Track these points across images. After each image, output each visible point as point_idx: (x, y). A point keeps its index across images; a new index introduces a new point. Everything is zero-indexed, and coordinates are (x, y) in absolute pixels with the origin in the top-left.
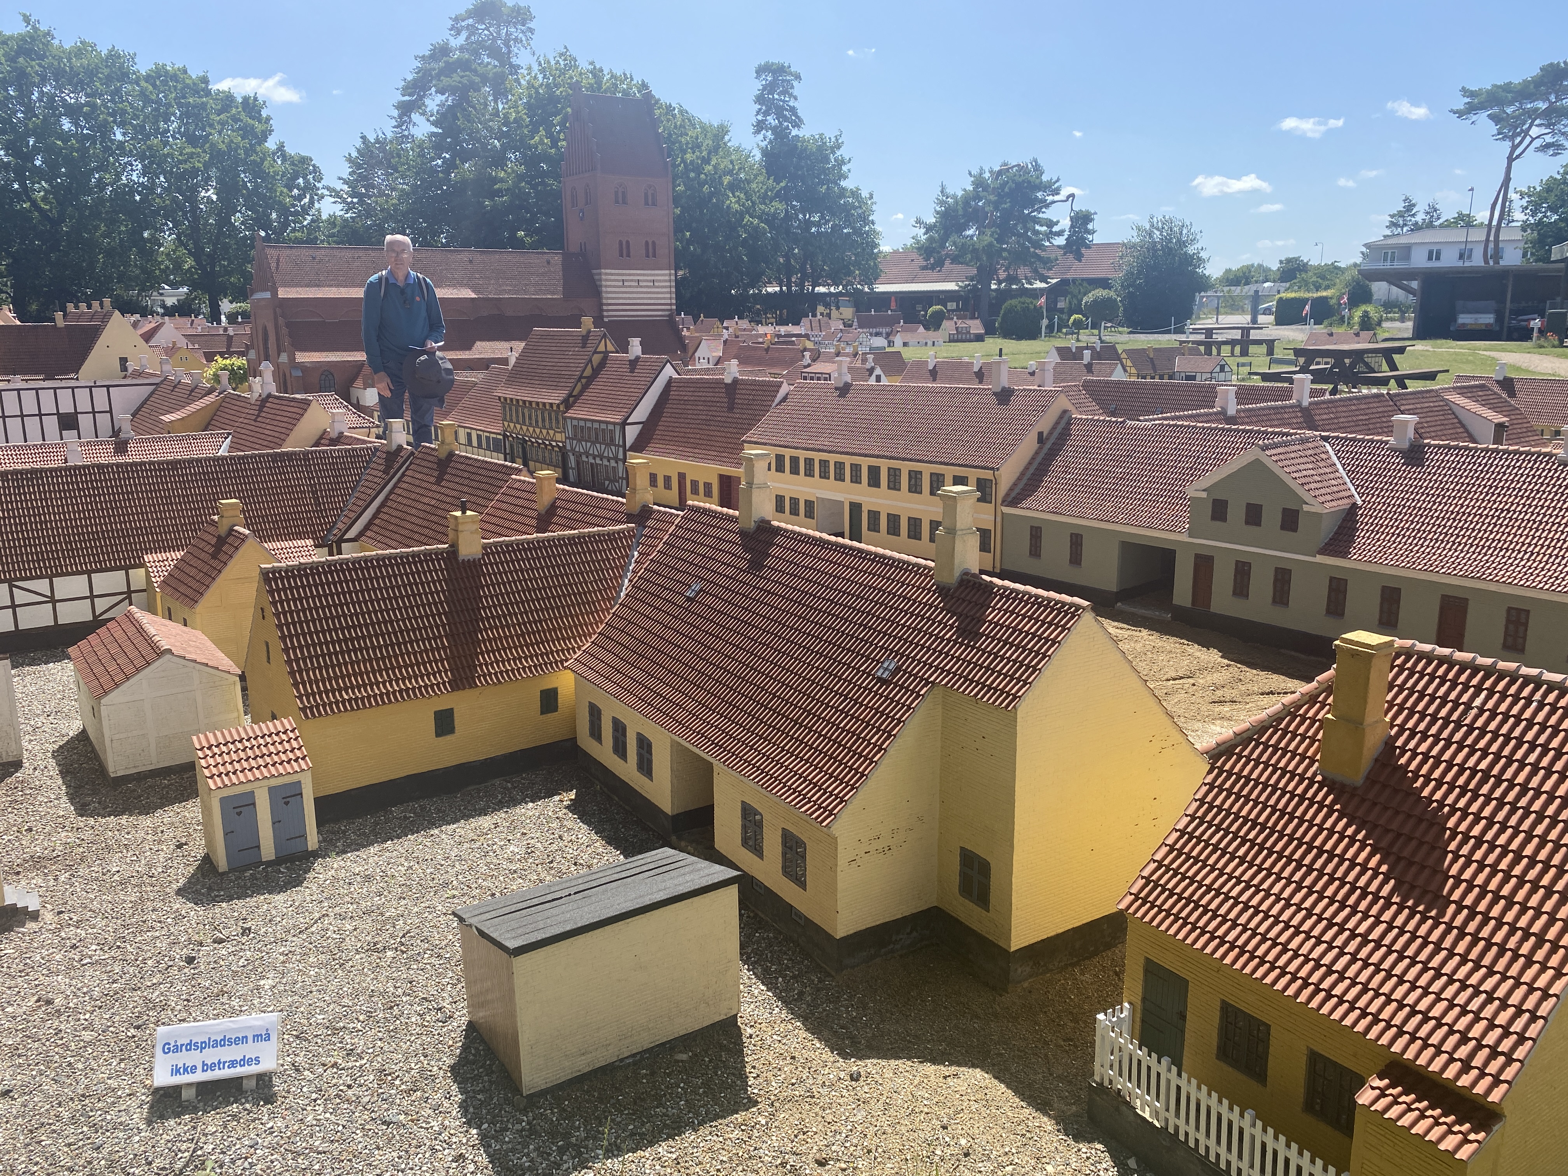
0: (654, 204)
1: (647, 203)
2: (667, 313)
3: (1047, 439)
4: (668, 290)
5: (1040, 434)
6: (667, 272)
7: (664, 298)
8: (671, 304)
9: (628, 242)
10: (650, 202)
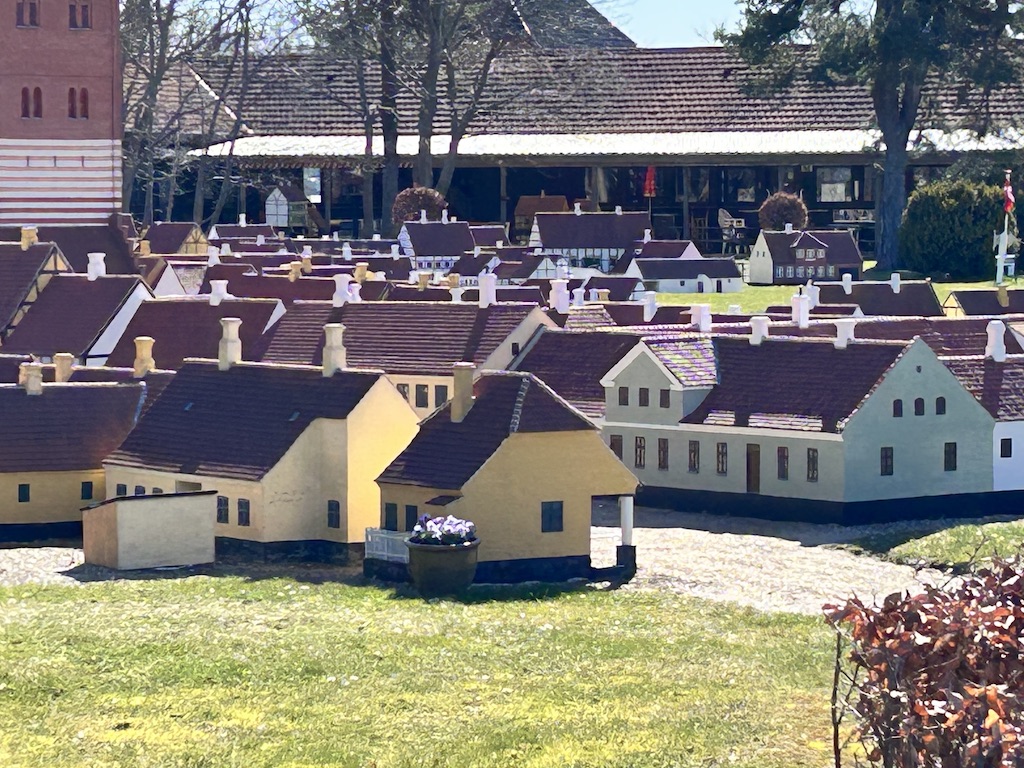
0: (85, 24)
1: (73, 24)
2: (104, 215)
3: (523, 349)
4: (109, 174)
5: (515, 346)
6: (108, 142)
7: (101, 189)
8: (114, 200)
9: (38, 91)
10: (79, 22)
